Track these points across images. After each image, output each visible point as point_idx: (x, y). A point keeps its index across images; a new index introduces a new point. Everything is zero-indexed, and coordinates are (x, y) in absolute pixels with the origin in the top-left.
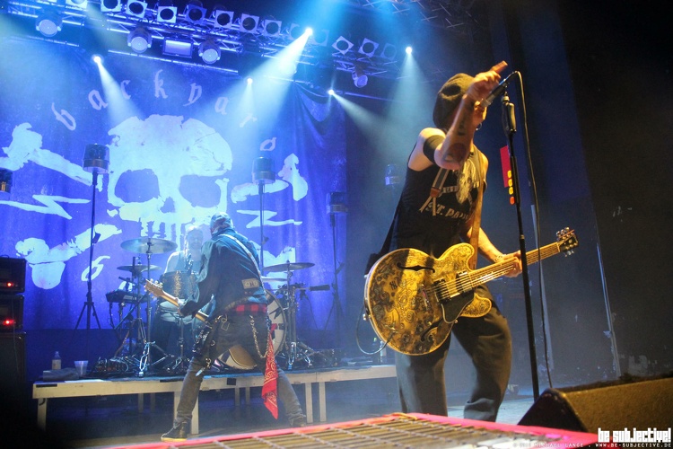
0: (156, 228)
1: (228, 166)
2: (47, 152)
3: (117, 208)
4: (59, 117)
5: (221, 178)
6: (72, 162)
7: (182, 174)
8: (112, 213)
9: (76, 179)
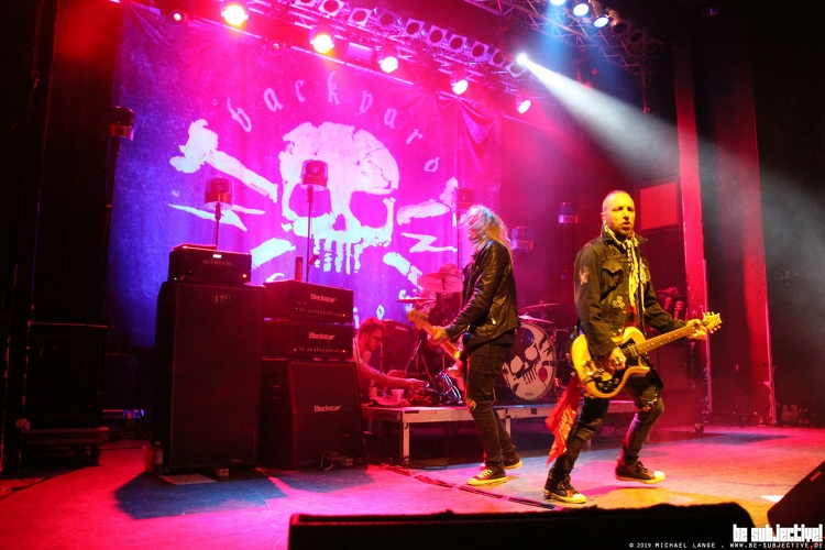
0: (328, 246)
1: (395, 185)
2: (222, 154)
3: (292, 222)
4: (235, 116)
5: (388, 197)
6: (248, 167)
7: (352, 190)
8: (286, 228)
9: (251, 187)
